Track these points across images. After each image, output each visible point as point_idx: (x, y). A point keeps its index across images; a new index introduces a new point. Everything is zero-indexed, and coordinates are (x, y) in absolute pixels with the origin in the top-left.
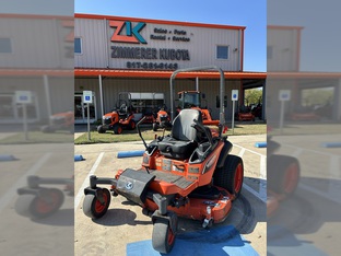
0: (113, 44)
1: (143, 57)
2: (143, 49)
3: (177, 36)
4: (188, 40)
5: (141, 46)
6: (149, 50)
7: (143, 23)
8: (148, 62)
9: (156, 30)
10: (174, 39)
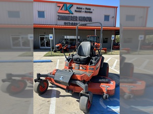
0: (59, 14)
1: (71, 20)
2: (71, 17)
3: (87, 11)
4: (91, 12)
5: (71, 15)
6: (74, 17)
7: (72, 5)
8: (74, 22)
9: (77, 8)
10: (85, 12)
